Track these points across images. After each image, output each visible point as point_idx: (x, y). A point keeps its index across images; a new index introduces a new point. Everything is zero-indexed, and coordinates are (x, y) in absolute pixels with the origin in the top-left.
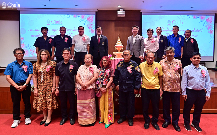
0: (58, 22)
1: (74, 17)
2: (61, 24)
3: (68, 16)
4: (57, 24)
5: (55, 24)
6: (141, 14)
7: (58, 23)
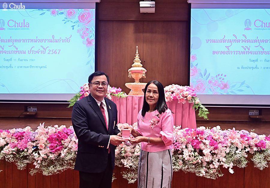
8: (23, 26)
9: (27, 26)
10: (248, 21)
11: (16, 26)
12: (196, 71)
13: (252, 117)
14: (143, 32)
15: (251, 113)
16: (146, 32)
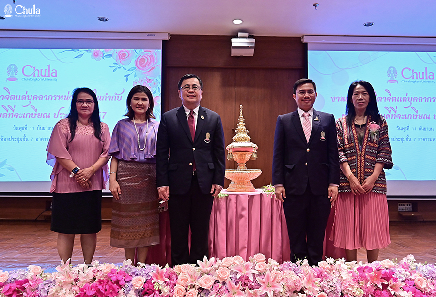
0: (43, 72)
1: (96, 55)
2: (51, 77)
3: (76, 53)
4: (41, 77)
5: (32, 77)
6: (304, 48)
7: (43, 74)
8: (47, 75)
9: (54, 74)
11: (36, 75)
14: (235, 86)
16: (240, 86)
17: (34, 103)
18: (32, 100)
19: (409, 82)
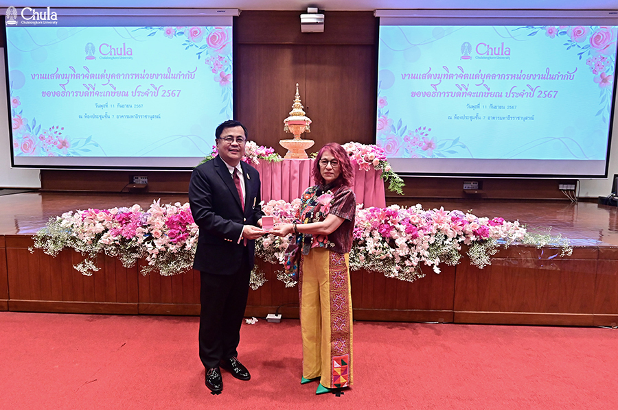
8: (123, 53)
9: (129, 53)
10: (467, 45)
11: (113, 53)
12: (386, 122)
13: (467, 192)
14: (306, 63)
15: (466, 186)
16: (310, 63)
17: (112, 81)
18: (110, 79)
19: (483, 58)
